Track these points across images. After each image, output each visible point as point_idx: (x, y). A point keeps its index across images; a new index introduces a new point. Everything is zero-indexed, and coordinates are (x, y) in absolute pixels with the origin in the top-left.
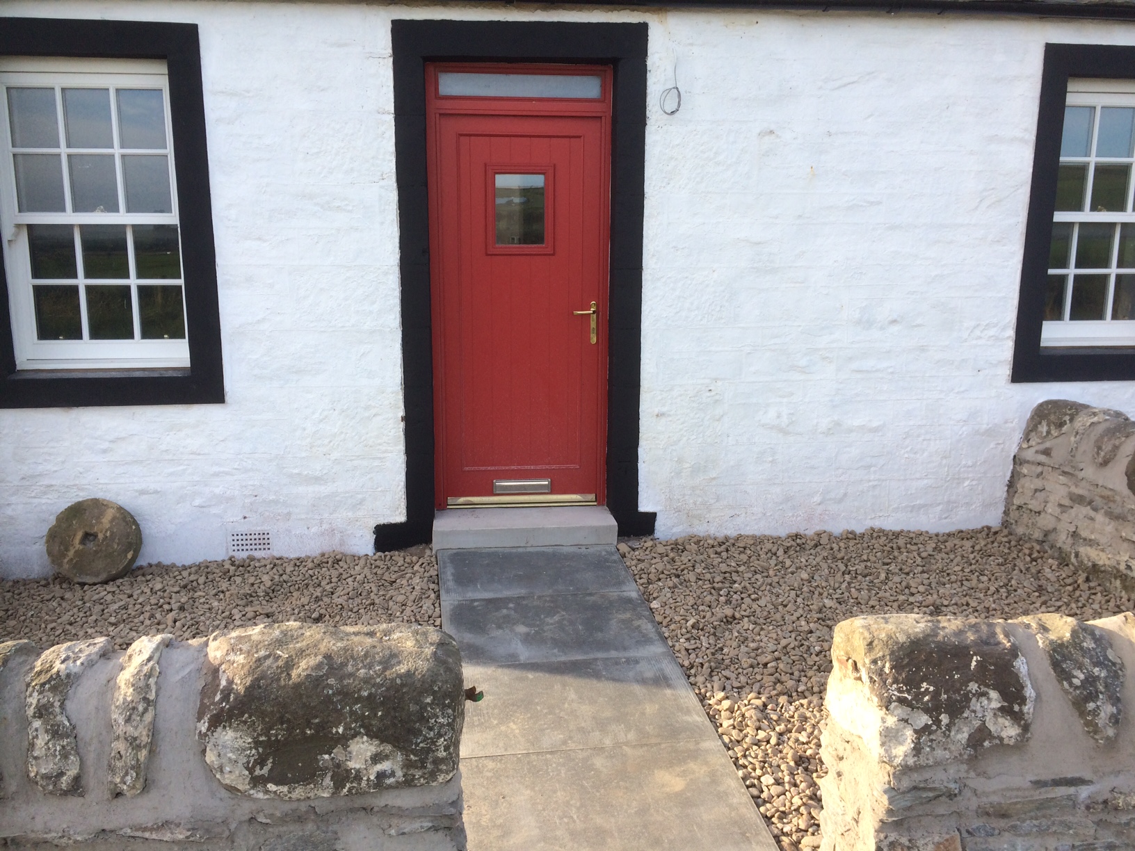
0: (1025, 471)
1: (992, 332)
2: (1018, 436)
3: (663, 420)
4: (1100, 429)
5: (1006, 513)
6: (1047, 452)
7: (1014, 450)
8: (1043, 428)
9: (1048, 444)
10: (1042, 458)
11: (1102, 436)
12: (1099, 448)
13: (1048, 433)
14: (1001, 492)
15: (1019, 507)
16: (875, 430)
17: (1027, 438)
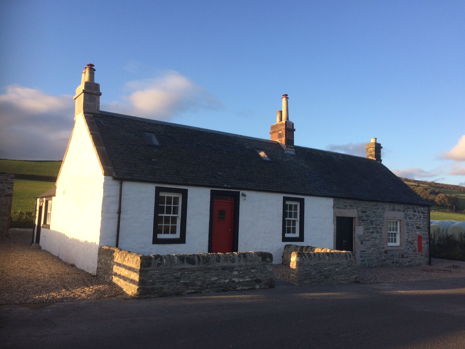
0: (285, 255)
1: (279, 235)
2: (283, 250)
3: (241, 247)
4: (295, 247)
5: (282, 262)
6: (288, 251)
7: (283, 252)
8: (287, 248)
9: (288, 250)
10: (287, 252)
11: (295, 248)
12: (295, 249)
13: (288, 249)
14: (281, 258)
15: (284, 260)
16: (266, 249)
17: (284, 250)
